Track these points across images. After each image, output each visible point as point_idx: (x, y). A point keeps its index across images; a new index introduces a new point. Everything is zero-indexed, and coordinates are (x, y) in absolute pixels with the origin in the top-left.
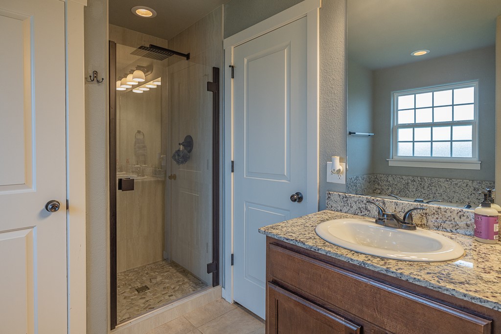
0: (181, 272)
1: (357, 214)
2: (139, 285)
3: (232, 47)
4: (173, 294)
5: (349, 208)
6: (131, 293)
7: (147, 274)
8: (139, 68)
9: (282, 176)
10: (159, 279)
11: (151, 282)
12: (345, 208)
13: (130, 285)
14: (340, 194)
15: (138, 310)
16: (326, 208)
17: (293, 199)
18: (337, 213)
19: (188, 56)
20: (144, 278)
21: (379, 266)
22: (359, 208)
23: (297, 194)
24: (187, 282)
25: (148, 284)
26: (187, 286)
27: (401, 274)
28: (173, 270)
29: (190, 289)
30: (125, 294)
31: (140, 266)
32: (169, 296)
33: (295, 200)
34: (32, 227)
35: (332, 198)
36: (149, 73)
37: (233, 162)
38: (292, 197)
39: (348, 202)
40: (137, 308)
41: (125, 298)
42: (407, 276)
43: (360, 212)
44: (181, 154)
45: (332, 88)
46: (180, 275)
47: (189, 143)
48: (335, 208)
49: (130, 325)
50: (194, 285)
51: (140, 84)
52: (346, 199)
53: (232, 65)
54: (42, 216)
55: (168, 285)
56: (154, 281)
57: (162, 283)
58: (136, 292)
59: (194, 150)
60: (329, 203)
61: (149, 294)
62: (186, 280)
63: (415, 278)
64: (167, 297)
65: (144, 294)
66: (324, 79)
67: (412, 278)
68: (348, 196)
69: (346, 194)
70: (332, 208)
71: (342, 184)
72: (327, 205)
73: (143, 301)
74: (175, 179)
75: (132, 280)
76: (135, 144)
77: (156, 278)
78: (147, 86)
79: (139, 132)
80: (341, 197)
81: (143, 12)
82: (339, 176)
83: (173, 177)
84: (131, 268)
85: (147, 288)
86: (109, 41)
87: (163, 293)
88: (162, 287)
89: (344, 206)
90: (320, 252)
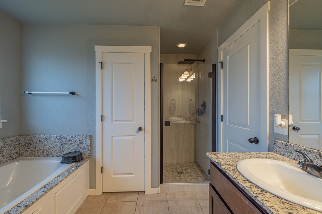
0: (200, 171)
1: (296, 160)
2: (180, 170)
3: (222, 51)
4: (193, 179)
5: (289, 154)
6: (176, 173)
7: (185, 167)
8: (186, 70)
9: (246, 126)
10: (189, 170)
11: (185, 171)
12: (286, 153)
13: (176, 169)
14: (283, 142)
15: (175, 181)
16: (273, 151)
17: (251, 141)
18: (280, 156)
19: (204, 61)
20: (183, 168)
21: (252, 193)
22: (298, 155)
23: (255, 138)
24: (201, 176)
25: (184, 171)
26: (200, 178)
27: (263, 203)
28: (197, 169)
29: (202, 180)
30: (173, 173)
31: (183, 162)
32: (190, 180)
33: (252, 142)
34: (134, 136)
35: (277, 144)
36: (191, 72)
37: (222, 116)
38: (250, 139)
39: (289, 149)
40: (175, 180)
41: (173, 174)
42: (266, 207)
43: (298, 158)
44: (200, 111)
45: (278, 65)
46: (199, 172)
47: (204, 105)
48: (279, 152)
49: (168, 185)
50: (204, 179)
51: (188, 77)
52: (287, 147)
53: (222, 61)
54: (137, 132)
55: (192, 175)
56: (187, 171)
57: (190, 173)
58: (178, 173)
59: (206, 109)
60: (274, 148)
61: (182, 175)
62: (201, 175)
63: (270, 211)
64: (189, 180)
65: (180, 175)
66: (272, 60)
67: (269, 210)
68: (289, 145)
69: (288, 143)
70: (277, 152)
71: (285, 135)
72: (273, 149)
73: (179, 178)
74: (200, 123)
75: (178, 167)
76: (189, 105)
77: (188, 170)
78: (191, 78)
79: (191, 100)
80: (283, 145)
81: (182, 46)
82: (283, 129)
83: (199, 122)
84: (180, 162)
85: (182, 173)
86: (160, 64)
87: (189, 177)
88: (189, 174)
89: (286, 151)
90: (226, 173)
